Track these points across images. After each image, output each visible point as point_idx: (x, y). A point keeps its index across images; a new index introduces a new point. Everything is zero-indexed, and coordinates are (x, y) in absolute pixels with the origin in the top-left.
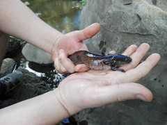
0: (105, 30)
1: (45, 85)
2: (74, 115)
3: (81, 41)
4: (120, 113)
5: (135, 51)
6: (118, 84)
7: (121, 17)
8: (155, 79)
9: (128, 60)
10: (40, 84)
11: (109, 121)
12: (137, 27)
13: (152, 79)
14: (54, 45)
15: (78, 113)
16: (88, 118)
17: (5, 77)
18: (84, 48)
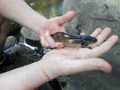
0: (81, 16)
1: (37, 56)
2: (57, 78)
3: (61, 25)
4: (90, 77)
5: (100, 34)
6: (86, 58)
7: (93, 7)
8: (117, 54)
9: (95, 40)
10: (33, 55)
11: (82, 83)
12: (105, 14)
13: (115, 54)
14: (40, 28)
15: (60, 77)
16: (67, 80)
17: (9, 50)
18: (63, 30)
